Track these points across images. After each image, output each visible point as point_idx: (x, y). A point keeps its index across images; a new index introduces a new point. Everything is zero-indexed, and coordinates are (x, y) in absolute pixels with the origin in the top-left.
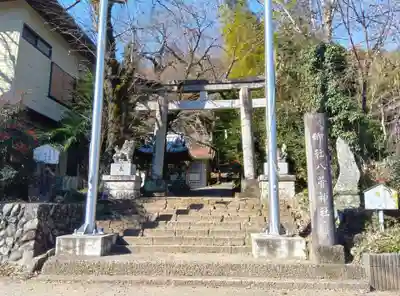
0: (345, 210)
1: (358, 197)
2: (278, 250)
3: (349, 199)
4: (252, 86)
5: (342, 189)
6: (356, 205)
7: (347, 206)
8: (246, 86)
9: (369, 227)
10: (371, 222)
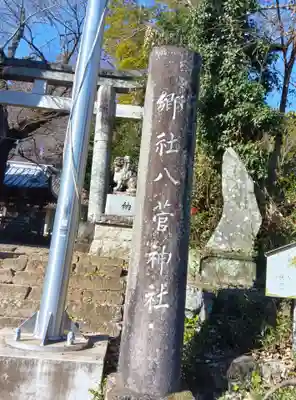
0: (221, 292)
1: (251, 267)
2: (24, 388)
3: (233, 267)
4: (120, 84)
5: (223, 247)
6: (247, 282)
7: (227, 282)
8: (109, 82)
9: (269, 338)
10: (275, 325)
